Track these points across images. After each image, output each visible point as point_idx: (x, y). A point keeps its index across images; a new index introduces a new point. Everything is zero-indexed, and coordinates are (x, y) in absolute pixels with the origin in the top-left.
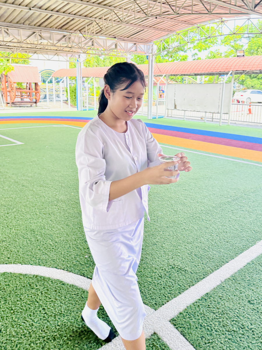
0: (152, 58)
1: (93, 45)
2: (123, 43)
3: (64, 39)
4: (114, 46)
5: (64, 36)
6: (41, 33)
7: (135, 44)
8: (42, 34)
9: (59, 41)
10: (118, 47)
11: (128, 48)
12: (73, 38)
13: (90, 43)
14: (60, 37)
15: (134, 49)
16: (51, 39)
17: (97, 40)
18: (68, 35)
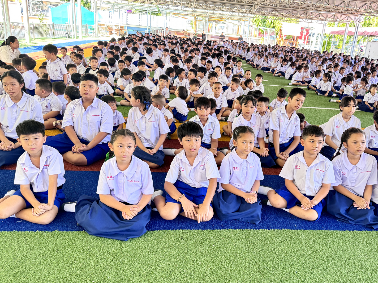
4: (333, 17)
5: (305, 12)
7: (348, 16)
9: (301, 15)
10: (335, 17)
12: (308, 13)
14: (302, 13)
15: (347, 18)
16: (297, 14)
17: (322, 14)
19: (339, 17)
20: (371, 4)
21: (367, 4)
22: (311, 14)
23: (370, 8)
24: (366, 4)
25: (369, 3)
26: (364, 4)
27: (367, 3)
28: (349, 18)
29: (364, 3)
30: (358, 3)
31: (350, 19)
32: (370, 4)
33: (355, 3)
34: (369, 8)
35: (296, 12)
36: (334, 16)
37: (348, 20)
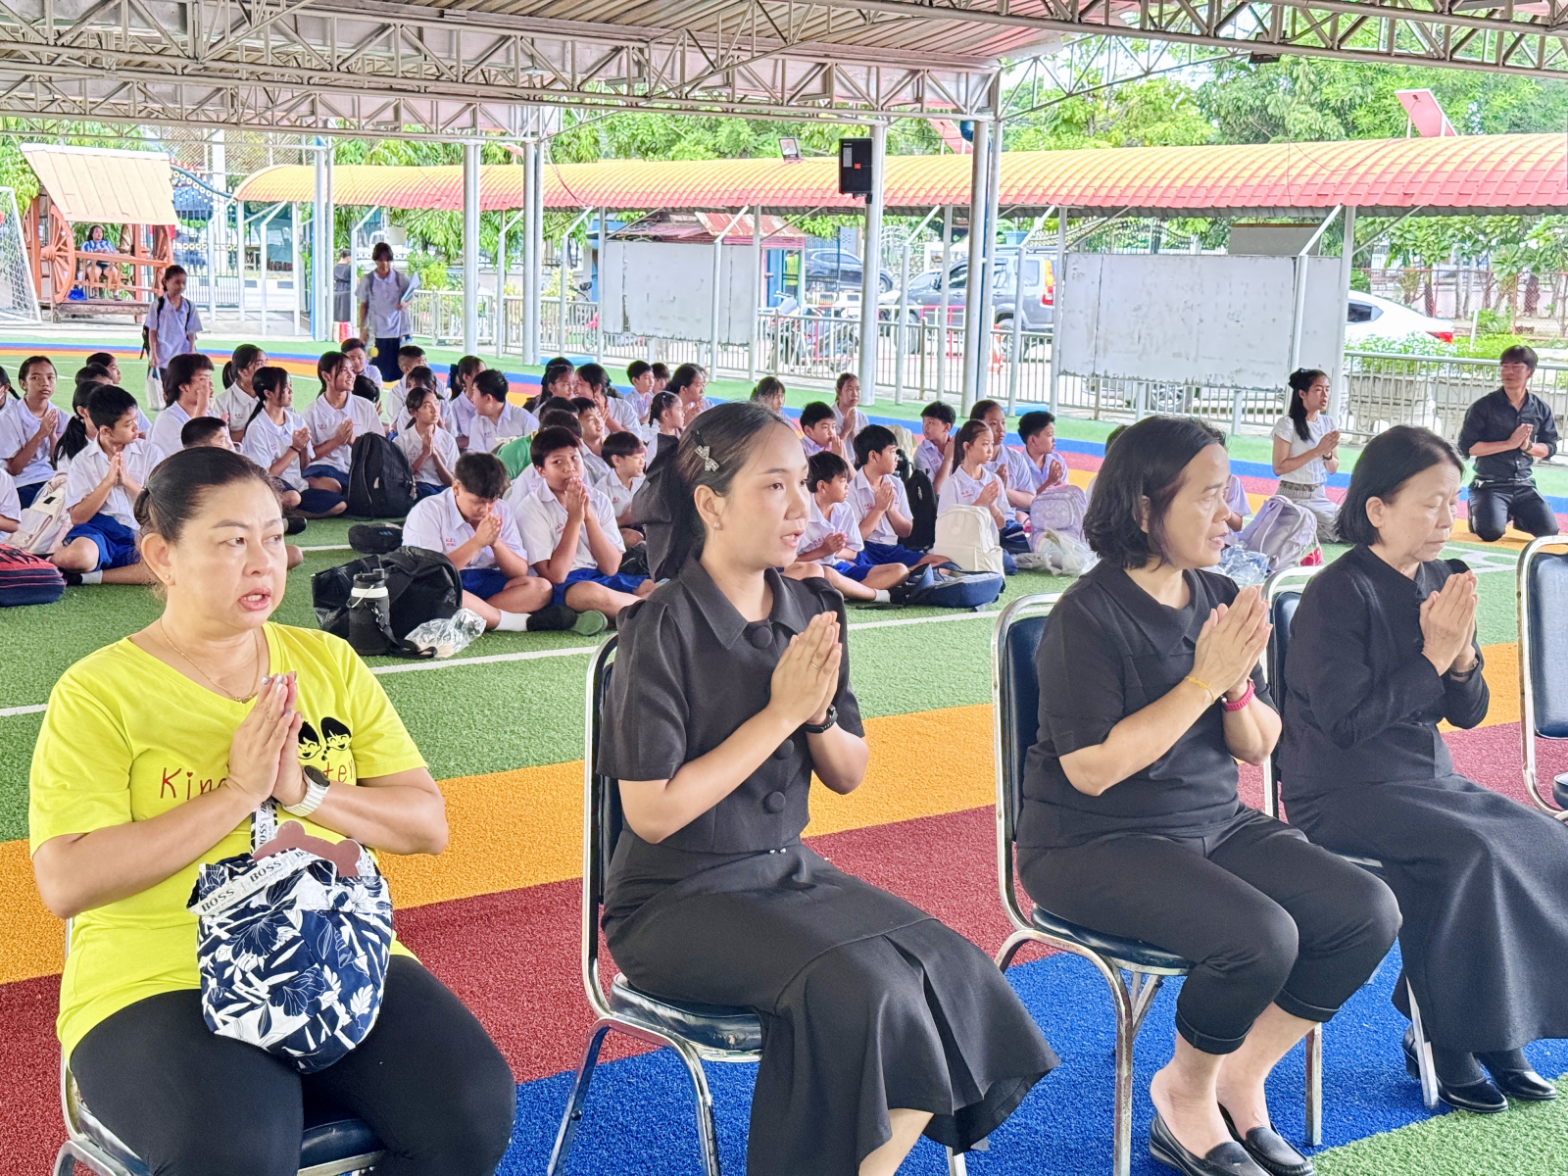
0: (537, 146)
1: (313, 113)
2: (422, 105)
3: (216, 99)
4: (389, 115)
5: (219, 90)
6: (145, 86)
8: (149, 87)
10: (404, 115)
11: (441, 120)
12: (243, 94)
13: (305, 108)
14: (204, 92)
15: (466, 118)
16: (176, 102)
18: (229, 87)
19: (426, 116)
20: (641, 51)
21: (624, 54)
22: (262, 99)
23: (640, 74)
24: (617, 50)
25: (631, 44)
26: (607, 49)
27: (624, 44)
28: (479, 115)
29: (607, 47)
30: (578, 45)
32: (636, 51)
33: (564, 48)
34: (635, 71)
35: (168, 88)
36: (397, 110)
37: (474, 125)
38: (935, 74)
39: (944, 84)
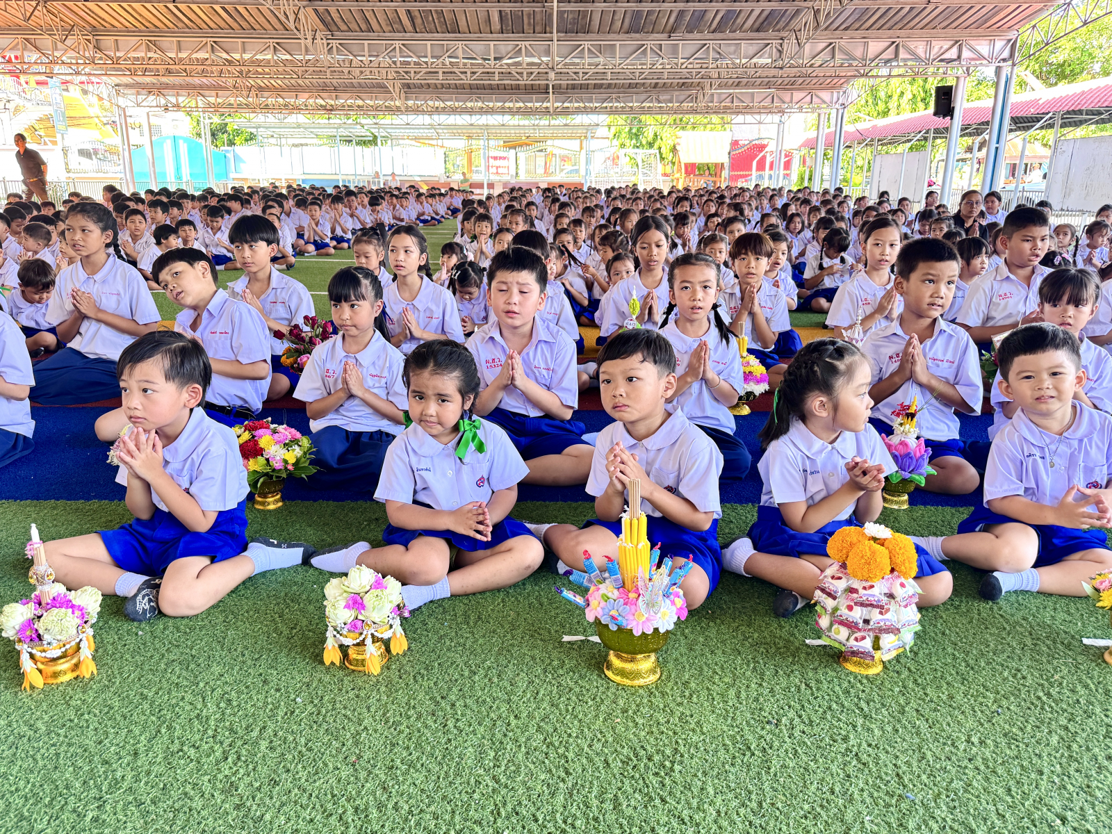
0: (843, 110)
19: (786, 99)
20: (780, 45)
21: (770, 47)
24: (766, 45)
25: (773, 42)
26: (761, 45)
30: (744, 45)
31: (820, 101)
32: (777, 45)
35: (667, 96)
36: (773, 97)
38: (972, 43)
39: (978, 48)
